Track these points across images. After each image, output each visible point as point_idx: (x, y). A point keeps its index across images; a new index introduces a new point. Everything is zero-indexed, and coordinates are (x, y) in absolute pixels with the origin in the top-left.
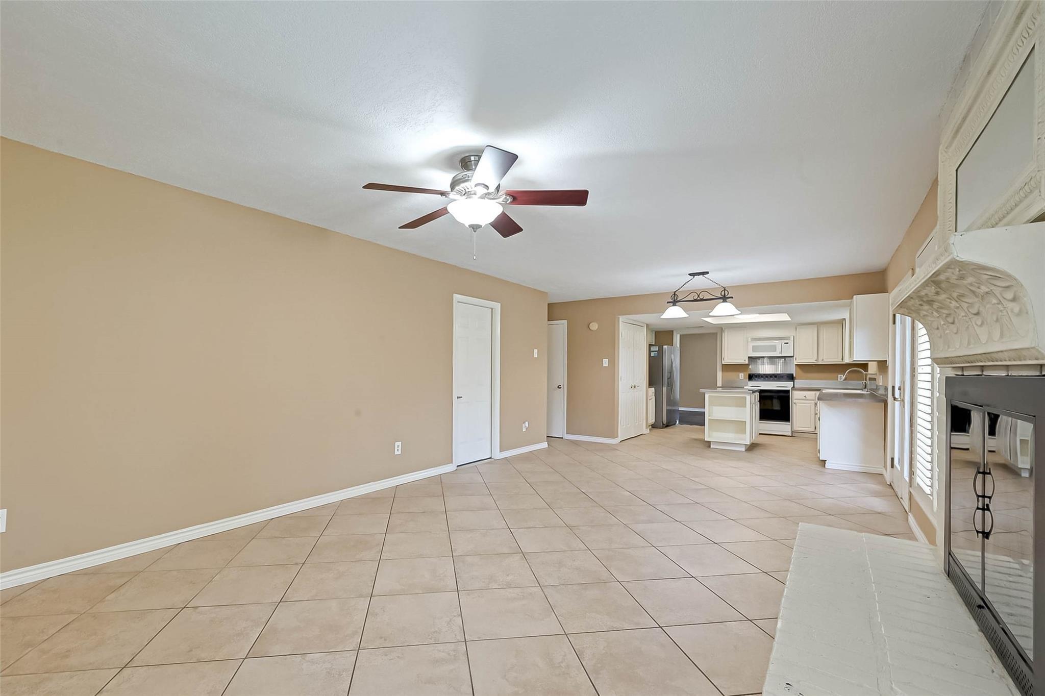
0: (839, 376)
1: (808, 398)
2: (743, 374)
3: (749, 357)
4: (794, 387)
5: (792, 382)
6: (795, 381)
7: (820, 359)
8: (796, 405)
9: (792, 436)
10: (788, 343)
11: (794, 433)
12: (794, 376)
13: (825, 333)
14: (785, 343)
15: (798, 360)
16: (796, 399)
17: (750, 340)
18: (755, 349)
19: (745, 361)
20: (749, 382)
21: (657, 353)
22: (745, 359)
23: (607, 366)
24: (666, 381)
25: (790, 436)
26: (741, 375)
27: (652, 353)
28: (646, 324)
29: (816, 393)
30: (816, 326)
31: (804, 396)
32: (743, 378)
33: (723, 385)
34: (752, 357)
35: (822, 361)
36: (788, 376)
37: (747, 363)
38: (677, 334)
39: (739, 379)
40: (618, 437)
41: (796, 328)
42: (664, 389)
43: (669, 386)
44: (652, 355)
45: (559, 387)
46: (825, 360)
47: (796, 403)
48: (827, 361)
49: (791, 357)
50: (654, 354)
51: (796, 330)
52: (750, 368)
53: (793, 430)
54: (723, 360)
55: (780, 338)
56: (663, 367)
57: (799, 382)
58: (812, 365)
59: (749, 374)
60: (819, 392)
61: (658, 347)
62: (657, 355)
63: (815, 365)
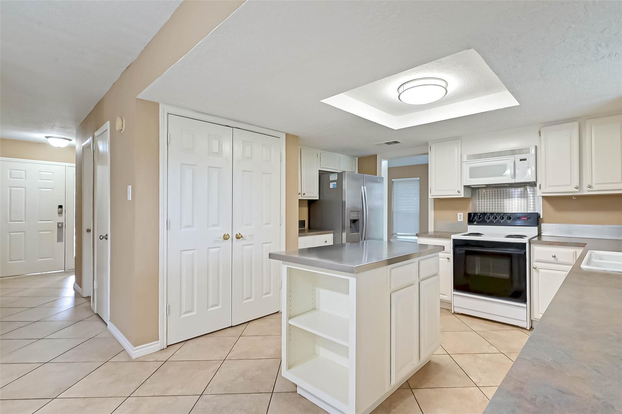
1: (560, 260)
2: (462, 214)
3: (464, 186)
4: (539, 235)
5: (536, 228)
6: (543, 226)
7: (585, 185)
8: (538, 272)
9: (531, 329)
10: (525, 160)
11: (534, 323)
12: (541, 217)
14: (521, 160)
15: (543, 189)
16: (537, 261)
17: (465, 158)
18: (473, 172)
19: (459, 192)
20: (468, 226)
21: (336, 183)
22: (460, 190)
23: (131, 200)
24: (347, 223)
25: (528, 329)
26: (460, 216)
27: (330, 183)
28: (287, 135)
29: (576, 252)
30: (576, 125)
31: (555, 256)
32: (462, 220)
33: (436, 230)
34: (471, 186)
35: (589, 189)
36: (526, 218)
37: (465, 197)
38: (382, 160)
39: (457, 221)
40: (159, 340)
41: (540, 132)
42: (344, 235)
43: (356, 231)
44: (330, 187)
45: (106, 237)
46: (595, 187)
47: (537, 268)
48: (599, 189)
49: (533, 184)
50: (333, 185)
51: (540, 135)
52: (471, 204)
53: (532, 319)
54: (431, 193)
55: (513, 152)
56: (343, 204)
57: (549, 230)
58: (570, 197)
59: (470, 214)
60: (581, 249)
61: (337, 174)
62: (336, 187)
63: (575, 196)
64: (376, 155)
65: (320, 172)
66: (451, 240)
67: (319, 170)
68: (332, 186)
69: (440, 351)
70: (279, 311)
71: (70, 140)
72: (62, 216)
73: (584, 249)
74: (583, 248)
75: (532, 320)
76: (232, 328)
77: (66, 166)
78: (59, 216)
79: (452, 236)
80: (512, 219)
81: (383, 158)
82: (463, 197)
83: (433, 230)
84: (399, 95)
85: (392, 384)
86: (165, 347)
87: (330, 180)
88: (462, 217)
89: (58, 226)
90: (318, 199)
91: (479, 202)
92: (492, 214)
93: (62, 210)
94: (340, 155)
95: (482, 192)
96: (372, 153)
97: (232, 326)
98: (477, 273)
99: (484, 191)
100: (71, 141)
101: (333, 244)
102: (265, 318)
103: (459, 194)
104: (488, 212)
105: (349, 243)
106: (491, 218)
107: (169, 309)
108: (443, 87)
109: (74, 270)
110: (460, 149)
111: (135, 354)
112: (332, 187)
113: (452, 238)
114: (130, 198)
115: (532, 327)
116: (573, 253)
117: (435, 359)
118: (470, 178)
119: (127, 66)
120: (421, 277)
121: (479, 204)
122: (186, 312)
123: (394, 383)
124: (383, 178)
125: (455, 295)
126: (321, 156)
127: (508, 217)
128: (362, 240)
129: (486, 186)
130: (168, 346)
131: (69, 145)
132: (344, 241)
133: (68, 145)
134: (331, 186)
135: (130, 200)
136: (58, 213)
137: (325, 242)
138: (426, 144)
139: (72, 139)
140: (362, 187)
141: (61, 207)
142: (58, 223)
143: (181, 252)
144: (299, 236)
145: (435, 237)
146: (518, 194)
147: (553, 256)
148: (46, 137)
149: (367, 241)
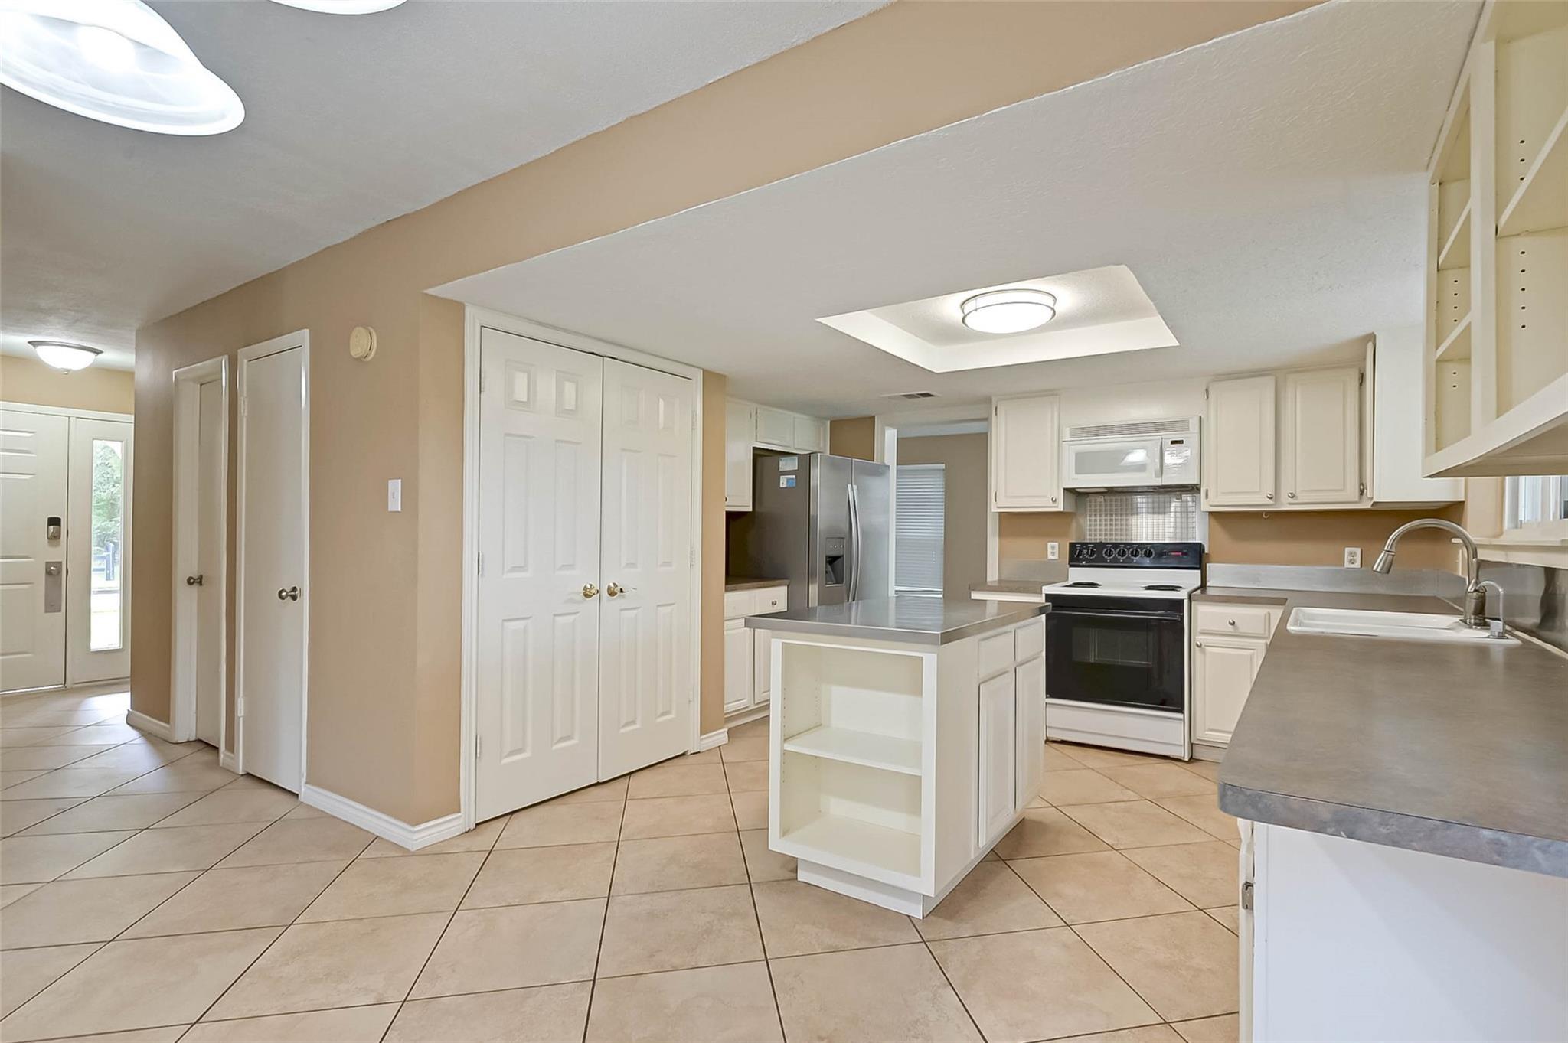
0: (1347, 550)
1: (1243, 628)
2: (1056, 544)
3: (1065, 489)
4: (1203, 586)
5: (1199, 572)
6: (1210, 567)
7: (1285, 493)
8: (1204, 652)
9: (1192, 760)
10: (1181, 442)
11: (1196, 748)
12: (1206, 552)
13: (1299, 402)
14: (1173, 443)
15: (1214, 499)
16: (1203, 634)
17: (1067, 434)
18: (1083, 463)
19: (1054, 501)
20: (1070, 569)
21: (794, 477)
22: (1055, 496)
23: (400, 510)
24: (820, 564)
25: (1187, 759)
26: (1053, 548)
27: (781, 477)
28: (705, 372)
29: (1269, 614)
30: (1269, 382)
31: (1234, 623)
32: (1056, 557)
33: (1003, 578)
34: (1078, 490)
35: (1291, 500)
36: (1180, 554)
37: (1065, 510)
38: (886, 428)
39: (1046, 560)
40: (459, 812)
41: (1207, 391)
42: (814, 589)
43: (836, 580)
44: (781, 486)
45: (293, 593)
46: (1302, 497)
47: (1203, 646)
48: (1307, 501)
49: (1194, 489)
50: (788, 480)
51: (1207, 398)
52: (1074, 525)
53: (1192, 742)
54: (996, 500)
55: (1158, 427)
56: (810, 521)
57: (1219, 574)
58: (1257, 515)
59: (1072, 546)
60: (1279, 608)
61: (797, 458)
62: (794, 485)
63: (1267, 513)
64: (874, 417)
65: (756, 452)
66: (1041, 597)
67: (754, 448)
68: (785, 483)
69: (1038, 803)
70: (687, 751)
71: (97, 352)
72: (58, 545)
73: (1285, 609)
74: (1283, 607)
75: (1192, 744)
76: (598, 787)
77: (69, 417)
78: (50, 544)
79: (1044, 587)
80: (1153, 555)
81: (888, 425)
82: (1062, 510)
83: (996, 578)
84: (962, 315)
85: (981, 845)
86: (473, 826)
87: (780, 470)
88: (1055, 550)
89: (49, 573)
90: (751, 510)
91: (1090, 520)
92: (1116, 545)
93: (60, 529)
94: (797, 415)
95: (1095, 501)
96: (866, 412)
97: (598, 784)
98: (1092, 660)
99: (1101, 499)
100: (100, 355)
101: (786, 610)
102: (663, 767)
103: (1054, 505)
104: (1109, 541)
105: (824, 607)
106: (1115, 552)
107: (480, 744)
108: (1049, 307)
109: (129, 679)
110: (1056, 414)
111: (416, 840)
112: (784, 486)
113: (1043, 592)
114: (395, 504)
115: (1192, 757)
116: (1265, 615)
117: (1032, 815)
118: (1077, 473)
119: (389, 219)
120: (1019, 659)
121: (1090, 525)
122: (513, 751)
123: (984, 843)
124: (889, 466)
125: (1049, 704)
126: (757, 417)
127: (1146, 551)
128: (848, 601)
129: (1106, 490)
130: (477, 825)
131: (93, 363)
132: (814, 601)
133: (90, 365)
134: (783, 482)
135: (398, 512)
136: (48, 538)
137: (773, 603)
138: (988, 400)
139: (102, 350)
140: (850, 486)
141: (54, 522)
142: (47, 563)
143: (503, 625)
144: (726, 590)
145: (1009, 592)
146: (1148, 508)
147: (1230, 623)
148: (29, 342)
149: (860, 602)
